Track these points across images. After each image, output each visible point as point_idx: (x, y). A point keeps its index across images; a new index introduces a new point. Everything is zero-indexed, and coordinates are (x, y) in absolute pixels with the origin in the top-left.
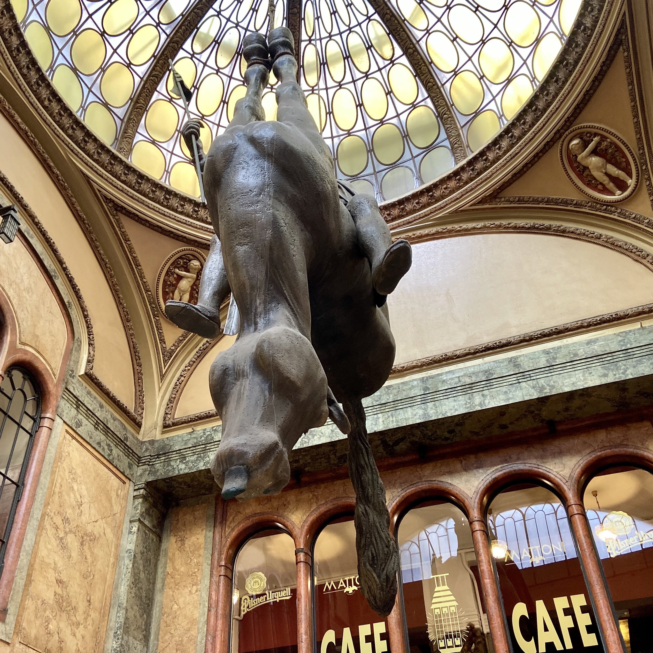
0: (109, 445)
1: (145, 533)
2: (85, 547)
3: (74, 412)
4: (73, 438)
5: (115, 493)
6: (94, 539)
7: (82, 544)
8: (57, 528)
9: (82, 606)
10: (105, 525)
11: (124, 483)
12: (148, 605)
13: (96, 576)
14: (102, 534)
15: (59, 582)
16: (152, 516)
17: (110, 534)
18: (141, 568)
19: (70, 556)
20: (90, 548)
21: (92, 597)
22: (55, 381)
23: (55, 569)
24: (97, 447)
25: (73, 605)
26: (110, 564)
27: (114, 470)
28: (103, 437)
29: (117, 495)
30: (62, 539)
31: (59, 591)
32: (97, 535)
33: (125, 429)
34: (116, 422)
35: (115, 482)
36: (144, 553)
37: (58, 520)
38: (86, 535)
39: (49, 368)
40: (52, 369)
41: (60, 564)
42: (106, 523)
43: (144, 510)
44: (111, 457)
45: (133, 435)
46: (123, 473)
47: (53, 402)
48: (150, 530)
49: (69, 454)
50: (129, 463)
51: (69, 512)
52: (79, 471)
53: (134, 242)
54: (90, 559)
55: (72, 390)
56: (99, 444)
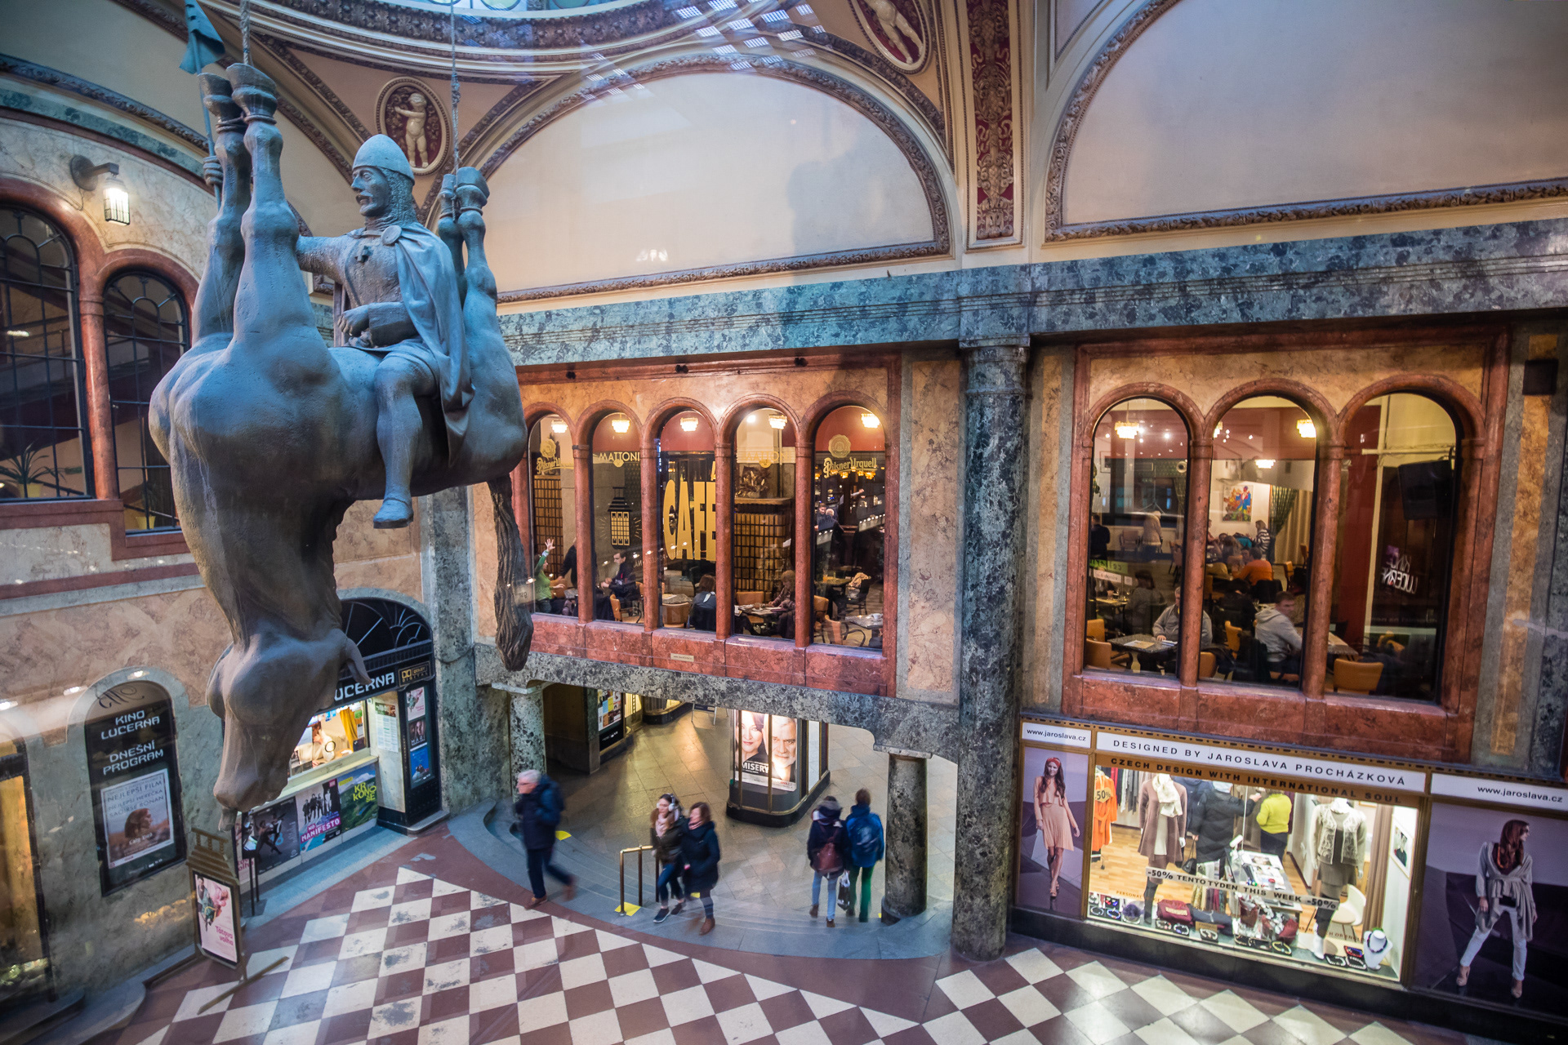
53: (327, 82)
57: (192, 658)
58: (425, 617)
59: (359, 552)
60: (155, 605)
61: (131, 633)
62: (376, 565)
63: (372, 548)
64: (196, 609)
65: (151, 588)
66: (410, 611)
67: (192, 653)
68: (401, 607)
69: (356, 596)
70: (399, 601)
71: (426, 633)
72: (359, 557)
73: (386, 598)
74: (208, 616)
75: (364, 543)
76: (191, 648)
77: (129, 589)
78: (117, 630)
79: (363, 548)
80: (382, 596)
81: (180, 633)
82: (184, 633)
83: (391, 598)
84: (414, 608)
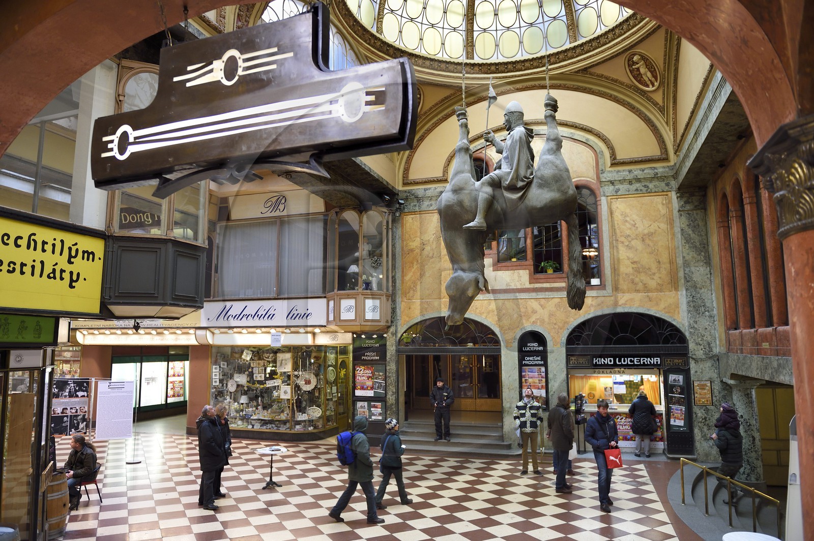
0: (645, 186)
1: (689, 214)
2: (646, 241)
3: (611, 188)
4: (617, 199)
5: (661, 205)
6: (651, 234)
7: (643, 240)
8: (623, 243)
9: (654, 267)
10: (658, 224)
11: (667, 195)
12: (704, 247)
13: (660, 250)
14: (657, 229)
15: (633, 263)
16: (692, 202)
17: (663, 226)
18: (691, 232)
19: (636, 250)
20: (650, 239)
21: (660, 259)
22: (595, 182)
23: (628, 258)
24: (635, 192)
25: (647, 267)
26: (669, 239)
27: (655, 194)
28: (638, 185)
29: (663, 204)
30: (627, 246)
31: (633, 266)
32: (653, 231)
33: (655, 168)
34: (645, 172)
35: (658, 200)
36: (690, 224)
37: (622, 239)
38: (645, 235)
39: (588, 179)
40: (591, 178)
41: (631, 255)
42: (659, 222)
43: (683, 203)
44: (649, 190)
45: (664, 167)
46: (663, 191)
47: (597, 192)
48: (692, 210)
49: (617, 208)
50: (666, 184)
51: (628, 232)
52: (628, 211)
53: (606, 74)
54: (651, 244)
55: (604, 180)
56: (637, 190)
57: (556, 326)
58: (682, 330)
59: (637, 288)
60: (543, 301)
61: (534, 312)
62: (648, 296)
63: (646, 287)
64: (558, 306)
65: (541, 295)
66: (670, 325)
67: (555, 324)
68: (664, 321)
69: (635, 311)
70: (663, 317)
71: (682, 339)
72: (638, 291)
73: (654, 315)
74: (562, 309)
75: (641, 284)
76: (555, 322)
77: (534, 295)
78: (530, 310)
79: (640, 286)
80: (652, 312)
81: (551, 315)
82: (552, 315)
83: (657, 315)
84: (674, 323)
